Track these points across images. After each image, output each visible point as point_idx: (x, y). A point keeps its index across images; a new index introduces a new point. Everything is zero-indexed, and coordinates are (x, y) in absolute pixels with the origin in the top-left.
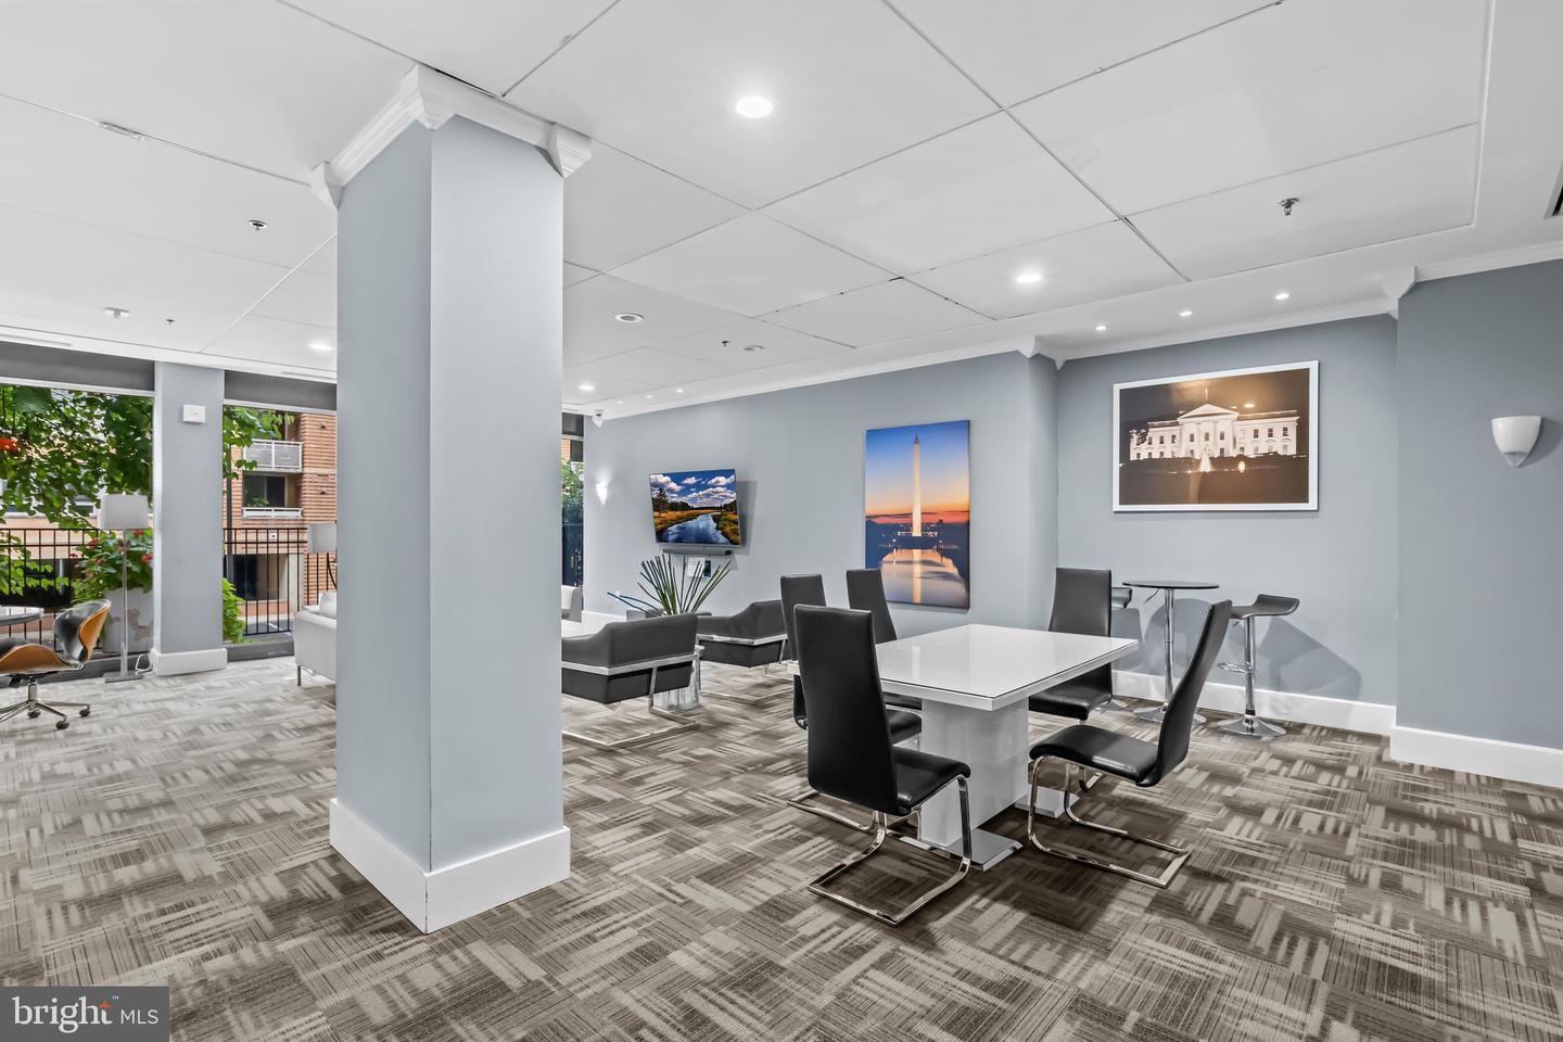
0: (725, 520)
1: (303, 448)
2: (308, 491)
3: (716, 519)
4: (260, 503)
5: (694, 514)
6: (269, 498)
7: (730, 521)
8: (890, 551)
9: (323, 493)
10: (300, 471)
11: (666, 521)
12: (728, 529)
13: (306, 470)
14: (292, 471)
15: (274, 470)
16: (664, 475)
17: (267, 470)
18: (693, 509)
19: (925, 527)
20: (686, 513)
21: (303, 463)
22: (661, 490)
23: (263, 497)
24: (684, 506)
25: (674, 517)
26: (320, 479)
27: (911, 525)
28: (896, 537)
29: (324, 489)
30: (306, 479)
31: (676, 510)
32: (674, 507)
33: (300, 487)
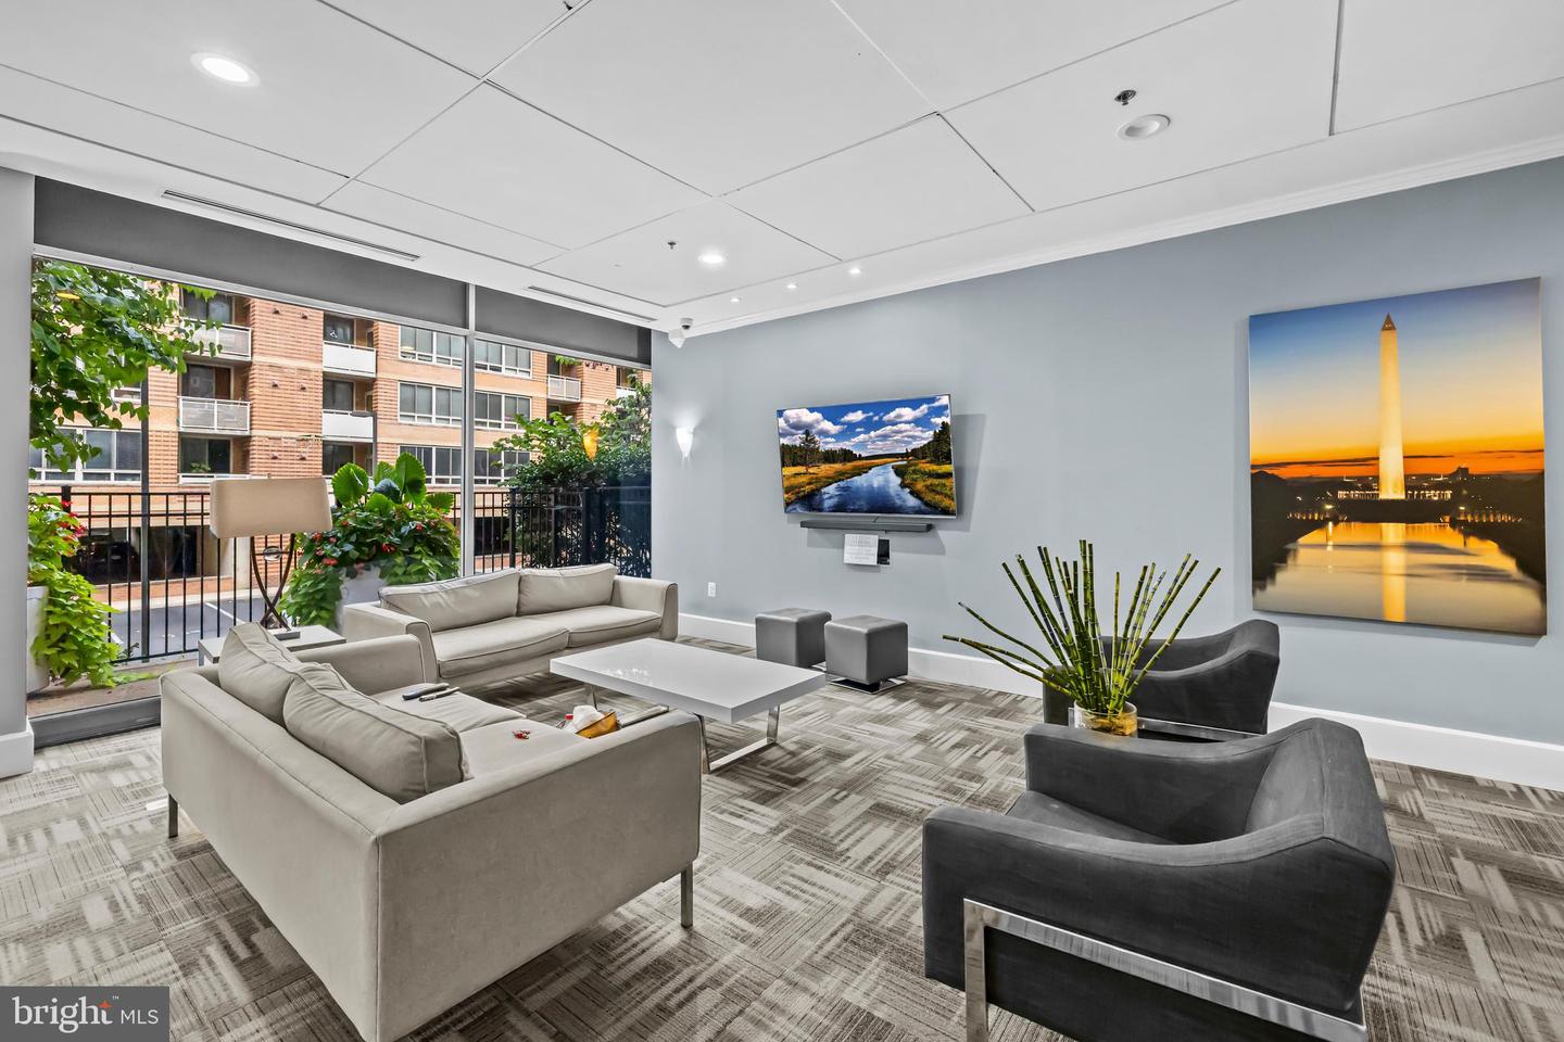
0: (914, 472)
1: (252, 408)
2: (257, 455)
3: (899, 472)
4: (199, 469)
5: (864, 465)
6: (211, 463)
7: (924, 473)
8: (1321, 525)
9: (275, 458)
10: (247, 433)
11: (818, 480)
12: (920, 486)
13: (254, 432)
14: (239, 433)
15: (216, 432)
16: (812, 410)
17: (208, 431)
18: (860, 458)
19: (1412, 482)
20: (849, 465)
21: (251, 425)
22: (807, 433)
23: (202, 461)
24: (847, 456)
25: (830, 473)
26: (271, 443)
27: (1377, 478)
28: (1335, 501)
29: (276, 454)
30: (255, 442)
31: (834, 462)
32: (830, 457)
33: (248, 452)
